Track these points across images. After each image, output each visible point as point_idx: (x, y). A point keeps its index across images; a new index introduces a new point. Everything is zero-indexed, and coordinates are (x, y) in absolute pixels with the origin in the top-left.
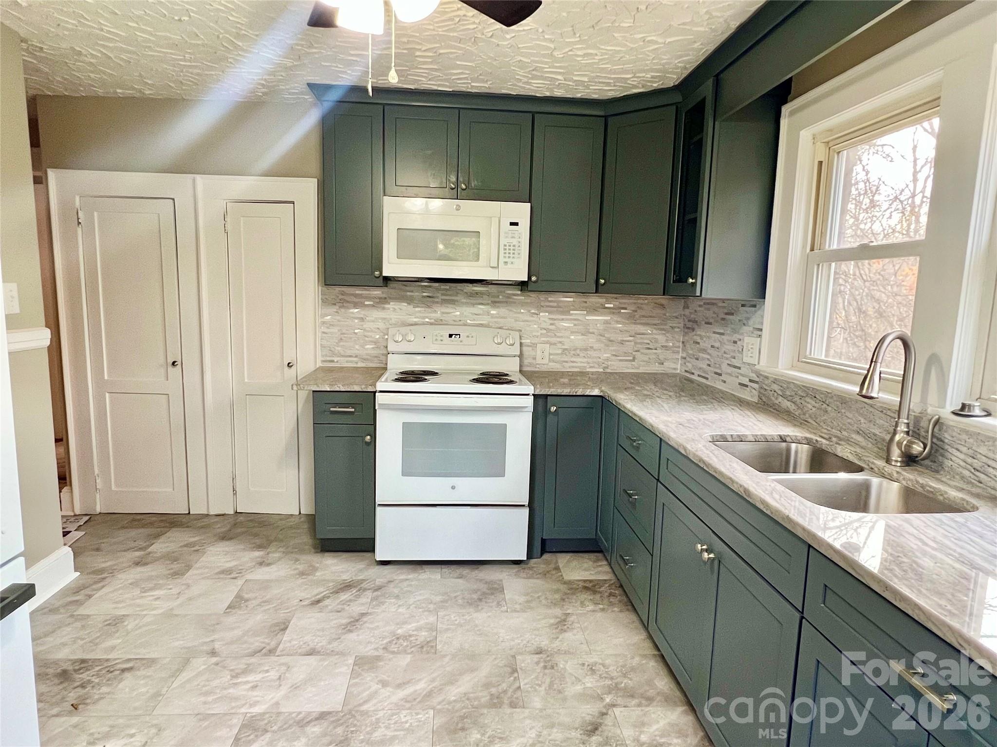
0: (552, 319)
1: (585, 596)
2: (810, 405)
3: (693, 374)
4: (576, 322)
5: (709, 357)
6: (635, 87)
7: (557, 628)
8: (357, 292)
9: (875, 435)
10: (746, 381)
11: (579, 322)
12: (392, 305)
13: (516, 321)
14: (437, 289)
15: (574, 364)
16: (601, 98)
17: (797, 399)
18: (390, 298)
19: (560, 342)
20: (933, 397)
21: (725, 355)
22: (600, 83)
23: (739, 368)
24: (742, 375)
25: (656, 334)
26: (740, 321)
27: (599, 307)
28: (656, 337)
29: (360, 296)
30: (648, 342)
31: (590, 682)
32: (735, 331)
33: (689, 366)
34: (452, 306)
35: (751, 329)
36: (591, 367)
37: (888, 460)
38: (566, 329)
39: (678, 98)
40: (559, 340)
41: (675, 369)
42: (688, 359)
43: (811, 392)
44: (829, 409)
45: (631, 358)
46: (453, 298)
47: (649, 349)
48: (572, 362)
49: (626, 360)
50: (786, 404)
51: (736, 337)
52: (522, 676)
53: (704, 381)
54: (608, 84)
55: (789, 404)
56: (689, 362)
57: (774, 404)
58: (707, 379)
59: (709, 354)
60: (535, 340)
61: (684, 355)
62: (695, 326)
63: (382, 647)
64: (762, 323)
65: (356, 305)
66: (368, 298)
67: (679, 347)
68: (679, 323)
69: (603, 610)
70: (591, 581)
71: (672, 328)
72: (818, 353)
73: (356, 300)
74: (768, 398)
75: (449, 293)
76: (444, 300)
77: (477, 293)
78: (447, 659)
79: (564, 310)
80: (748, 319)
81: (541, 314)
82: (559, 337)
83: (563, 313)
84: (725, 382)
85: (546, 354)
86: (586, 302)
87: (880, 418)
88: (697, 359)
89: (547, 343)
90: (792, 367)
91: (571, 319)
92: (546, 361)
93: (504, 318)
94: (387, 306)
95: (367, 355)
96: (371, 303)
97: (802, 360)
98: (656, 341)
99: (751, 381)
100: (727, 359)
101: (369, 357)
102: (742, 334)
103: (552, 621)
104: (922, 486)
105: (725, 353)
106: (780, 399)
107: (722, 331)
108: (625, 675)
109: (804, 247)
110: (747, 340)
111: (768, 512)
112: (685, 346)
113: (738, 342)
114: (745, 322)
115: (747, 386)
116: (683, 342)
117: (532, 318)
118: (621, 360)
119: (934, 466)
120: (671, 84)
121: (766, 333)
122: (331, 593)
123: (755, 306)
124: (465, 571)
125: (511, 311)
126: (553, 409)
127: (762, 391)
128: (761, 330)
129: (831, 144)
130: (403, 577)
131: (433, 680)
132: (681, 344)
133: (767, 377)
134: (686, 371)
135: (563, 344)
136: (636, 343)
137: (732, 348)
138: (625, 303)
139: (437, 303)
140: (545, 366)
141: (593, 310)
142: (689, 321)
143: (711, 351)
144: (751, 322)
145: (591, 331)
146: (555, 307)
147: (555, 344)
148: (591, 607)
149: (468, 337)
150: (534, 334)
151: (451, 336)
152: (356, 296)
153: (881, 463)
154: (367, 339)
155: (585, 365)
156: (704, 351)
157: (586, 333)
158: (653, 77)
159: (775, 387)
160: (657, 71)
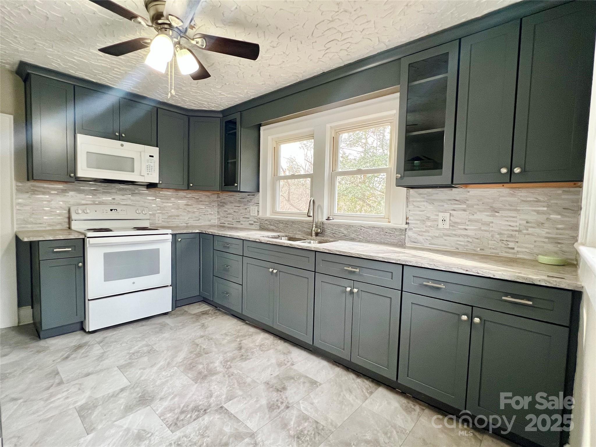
0: (163, 202)
1: (205, 316)
2: (281, 225)
3: (225, 224)
4: (174, 204)
5: (233, 216)
6: (205, 107)
7: (203, 328)
8: (45, 186)
9: (304, 230)
10: (252, 222)
11: (175, 204)
12: (71, 193)
13: (145, 203)
14: (99, 186)
15: (174, 223)
16: (188, 108)
17: (276, 225)
18: (69, 190)
19: (167, 213)
20: (320, 217)
21: (241, 214)
22: (192, 103)
23: (249, 218)
24: (250, 220)
25: (207, 209)
26: (248, 201)
27: (183, 197)
28: (207, 210)
29: (48, 188)
30: (204, 212)
31: (228, 338)
32: (245, 205)
33: (223, 221)
34: (109, 195)
35: (253, 203)
36: (181, 224)
37: (311, 236)
38: (169, 207)
39: (221, 116)
40: (166, 212)
41: (215, 223)
42: (221, 218)
43: (280, 222)
44: (288, 226)
45: (198, 219)
46: (110, 191)
47: (205, 215)
48: (172, 222)
49: (196, 220)
50: (272, 227)
51: (246, 207)
52: (202, 345)
53: (231, 225)
54: (195, 104)
55: (273, 227)
56: (222, 219)
57: (267, 228)
58: (233, 224)
59: (232, 215)
60: (155, 212)
61: (219, 217)
62: (224, 205)
63: (128, 359)
64: (259, 201)
65: (44, 193)
66: (54, 189)
67: (216, 214)
68: (215, 204)
69: (215, 318)
70: (204, 311)
71: (213, 206)
72: (278, 209)
73: (43, 190)
74: (264, 226)
75: (107, 188)
76: (104, 192)
77: (123, 189)
78: (165, 352)
79: (168, 198)
80: (251, 200)
81: (157, 200)
82: (166, 210)
83: (167, 199)
84: (242, 224)
85: (160, 218)
86: (177, 195)
87: (306, 225)
88: (227, 218)
89: (160, 213)
90: (271, 215)
91: (171, 202)
92: (160, 222)
93: (139, 201)
94: (67, 194)
95: (53, 222)
96: (56, 192)
97: (274, 212)
98: (208, 211)
99: (254, 222)
100: (242, 216)
101: (54, 224)
102: (250, 206)
103: (199, 327)
104: (323, 240)
105: (241, 213)
106: (269, 226)
107: (239, 205)
108: (238, 332)
109: (272, 175)
110: (251, 207)
111: (301, 248)
112: (219, 213)
113: (248, 209)
114: (250, 201)
115: (253, 224)
116: (218, 212)
117: (153, 202)
118: (194, 220)
119: (322, 235)
120: (220, 110)
121: (260, 204)
122: (72, 352)
123: (254, 195)
124: (144, 323)
125: (142, 198)
126: (179, 240)
127: (261, 224)
128: (259, 203)
129: (277, 142)
130: (110, 334)
131: (166, 359)
132: (217, 213)
133: (263, 219)
134: (221, 223)
135: (168, 214)
136: (200, 213)
137: (245, 211)
138: (194, 196)
139: (100, 193)
140: (160, 224)
141: (181, 198)
142: (221, 203)
143: (235, 214)
144: (253, 201)
145: (180, 207)
146: (163, 196)
147: (164, 214)
148: (210, 319)
149: (122, 210)
150: (154, 209)
151: (111, 210)
152: (44, 188)
153: (310, 237)
154: (53, 213)
155: (179, 223)
156: (230, 214)
157: (178, 208)
158: (215, 106)
159: (266, 222)
160: (218, 104)
